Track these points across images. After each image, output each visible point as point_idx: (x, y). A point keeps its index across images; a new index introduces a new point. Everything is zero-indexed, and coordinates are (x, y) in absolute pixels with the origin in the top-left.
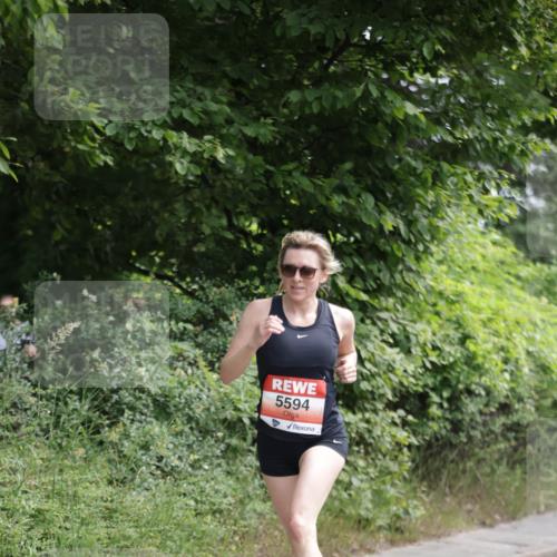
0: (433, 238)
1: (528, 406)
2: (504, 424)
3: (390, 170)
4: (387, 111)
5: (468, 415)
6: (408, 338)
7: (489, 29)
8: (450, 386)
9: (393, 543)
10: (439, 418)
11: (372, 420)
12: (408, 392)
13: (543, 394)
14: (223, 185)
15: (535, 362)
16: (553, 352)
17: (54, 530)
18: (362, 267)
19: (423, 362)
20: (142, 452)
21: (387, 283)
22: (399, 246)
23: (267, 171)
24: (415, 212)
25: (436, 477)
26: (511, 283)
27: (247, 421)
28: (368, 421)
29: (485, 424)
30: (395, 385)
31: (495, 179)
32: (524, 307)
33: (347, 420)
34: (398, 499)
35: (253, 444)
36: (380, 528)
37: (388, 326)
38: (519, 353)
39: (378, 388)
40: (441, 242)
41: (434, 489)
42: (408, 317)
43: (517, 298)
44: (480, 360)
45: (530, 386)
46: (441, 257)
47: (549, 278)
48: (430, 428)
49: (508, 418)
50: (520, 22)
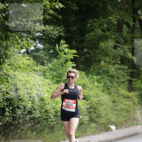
1: (37, 112)
2: (30, 118)
5: (18, 115)
8: (12, 105)
10: (8, 116)
13: (42, 108)
16: (45, 94)
19: (3, 98)
25: (7, 135)
29: (23, 118)
31: (25, 37)
40: (8, 58)
41: (7, 139)
45: (38, 105)
46: (9, 64)
47: (44, 70)
48: (6, 119)
49: (31, 116)
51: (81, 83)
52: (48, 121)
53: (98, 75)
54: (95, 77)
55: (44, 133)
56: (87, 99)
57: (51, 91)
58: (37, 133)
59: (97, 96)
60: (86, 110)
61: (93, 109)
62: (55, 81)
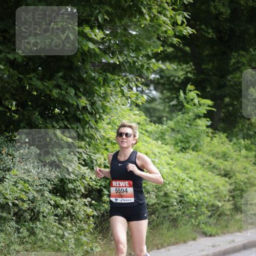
0: (104, 111)
1: (152, 196)
3: (82, 77)
4: (79, 47)
6: (92, 162)
7: (130, 6)
10: (108, 202)
11: (74, 203)
12: (92, 188)
13: (160, 190)
16: (164, 168)
18: (69, 126)
21: (81, 134)
22: (87, 116)
23: (19, 78)
24: (95, 98)
25: (106, 231)
26: (143, 134)
27: (11, 204)
28: (72, 204)
30: (86, 185)
31: (134, 82)
32: (150, 146)
33: (61, 203)
34: (87, 243)
35: (14, 216)
37: (82, 155)
39: (77, 187)
40: (108, 114)
41: (106, 238)
42: (92, 151)
43: (146, 141)
45: (153, 186)
46: (108, 121)
47: (162, 131)
48: (103, 207)
50: (145, 3)
51: (220, 152)
52: (168, 210)
53: (247, 138)
54: (242, 141)
55: (162, 228)
56: (230, 176)
57: (173, 164)
58: (151, 229)
59: (245, 171)
60: (228, 193)
61: (239, 192)
62: (179, 148)
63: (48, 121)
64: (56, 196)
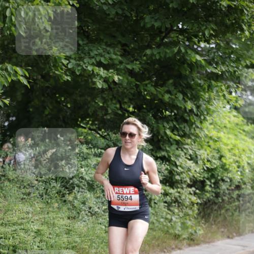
0: (208, 114)
1: (248, 186)
2: (238, 194)
3: (190, 84)
4: (189, 59)
5: (222, 190)
6: (196, 157)
7: (232, 24)
8: (215, 178)
9: (190, 245)
10: (210, 191)
11: (181, 192)
12: (196, 180)
14: (118, 90)
15: (251, 167)
17: (45, 238)
18: (177, 126)
19: (203, 167)
20: (83, 205)
21: (188, 133)
22: (193, 117)
23: (136, 84)
24: (200, 102)
25: (208, 216)
26: (240, 133)
28: (179, 193)
29: (229, 194)
30: (191, 177)
31: (234, 88)
32: (247, 144)
33: (170, 192)
34: (192, 226)
36: (184, 239)
37: (188, 151)
38: (244, 164)
39: (183, 178)
40: (211, 115)
41: (208, 222)
42: (197, 147)
43: (243, 140)
44: (227, 166)
45: (249, 178)
46: (211, 122)
48: (206, 195)
49: (239, 191)
50: (245, 21)
63: (159, 122)
64: (166, 185)
